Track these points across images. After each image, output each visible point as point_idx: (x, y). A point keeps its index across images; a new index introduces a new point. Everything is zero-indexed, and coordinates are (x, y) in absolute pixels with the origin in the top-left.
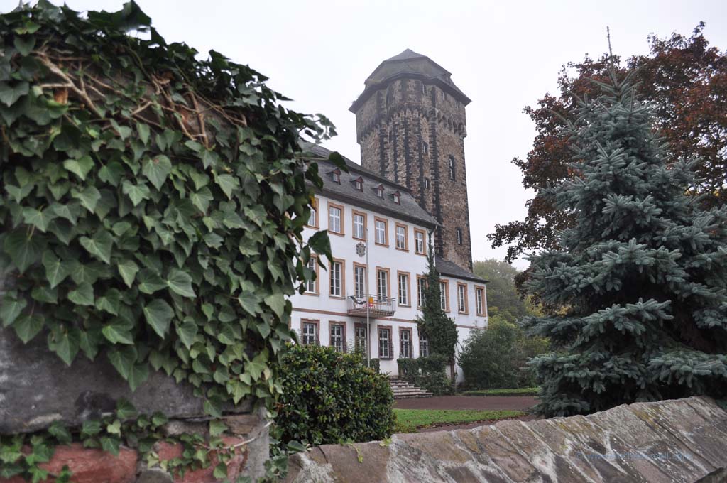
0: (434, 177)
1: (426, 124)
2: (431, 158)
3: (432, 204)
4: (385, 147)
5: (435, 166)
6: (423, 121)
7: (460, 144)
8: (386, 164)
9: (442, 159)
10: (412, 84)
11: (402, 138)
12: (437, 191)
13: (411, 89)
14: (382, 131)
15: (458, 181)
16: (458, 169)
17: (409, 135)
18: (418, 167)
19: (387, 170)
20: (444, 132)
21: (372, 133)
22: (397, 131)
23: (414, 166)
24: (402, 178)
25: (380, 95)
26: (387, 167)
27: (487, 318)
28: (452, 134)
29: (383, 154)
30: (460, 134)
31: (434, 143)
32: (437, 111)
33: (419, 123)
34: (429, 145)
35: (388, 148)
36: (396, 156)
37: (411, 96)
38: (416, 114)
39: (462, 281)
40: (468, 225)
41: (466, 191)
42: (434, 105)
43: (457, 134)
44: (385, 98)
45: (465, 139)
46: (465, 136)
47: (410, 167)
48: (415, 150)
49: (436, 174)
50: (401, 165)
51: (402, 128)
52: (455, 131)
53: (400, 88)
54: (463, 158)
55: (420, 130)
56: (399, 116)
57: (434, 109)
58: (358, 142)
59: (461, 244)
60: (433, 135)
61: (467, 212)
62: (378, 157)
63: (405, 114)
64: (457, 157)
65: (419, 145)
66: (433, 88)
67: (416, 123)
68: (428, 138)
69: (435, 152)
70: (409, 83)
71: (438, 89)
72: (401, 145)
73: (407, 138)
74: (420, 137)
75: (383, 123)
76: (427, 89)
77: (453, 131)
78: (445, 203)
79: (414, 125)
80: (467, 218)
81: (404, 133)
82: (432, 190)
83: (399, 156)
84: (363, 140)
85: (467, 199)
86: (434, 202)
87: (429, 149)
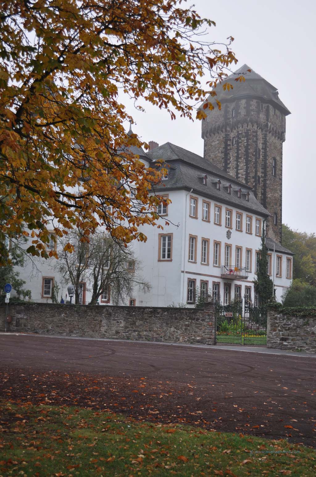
0: (263, 176)
1: (261, 134)
2: (262, 161)
3: (260, 195)
4: (229, 148)
5: (265, 167)
6: (259, 132)
7: (280, 147)
8: (228, 162)
9: (270, 161)
10: (254, 103)
11: (244, 145)
12: (265, 186)
13: (253, 107)
14: (227, 135)
15: (277, 177)
16: (278, 167)
17: (249, 143)
18: (254, 168)
19: (229, 166)
20: (271, 139)
21: (217, 134)
22: (240, 139)
23: (251, 167)
24: (242, 175)
25: (227, 107)
26: (229, 164)
27: (292, 280)
28: (276, 141)
29: (226, 153)
30: (281, 140)
31: (265, 149)
32: (269, 124)
33: (257, 134)
34: (262, 150)
35: (231, 149)
36: (238, 158)
37: (252, 113)
38: (255, 127)
39: (280, 254)
40: (281, 210)
41: (281, 184)
42: (267, 120)
43: (279, 140)
44: (231, 110)
45: (284, 143)
46: (284, 140)
47: (249, 167)
48: (253, 155)
49: (265, 173)
50: (242, 165)
51: (244, 137)
52: (278, 138)
53: (245, 106)
54: (282, 158)
55: (257, 139)
56: (242, 128)
57: (267, 123)
58: (203, 137)
59: (276, 225)
60: (265, 143)
61: (281, 200)
62: (222, 155)
63: (247, 126)
64: (278, 158)
65: (256, 151)
66: (268, 107)
67: (255, 134)
68: (261, 145)
69: (265, 156)
70: (252, 103)
71: (271, 107)
72: (242, 150)
73: (248, 145)
74: (257, 145)
75: (228, 129)
76: (263, 106)
77: (277, 138)
78: (269, 195)
79: (253, 136)
80: (281, 205)
81: (245, 141)
82: (261, 185)
83: (241, 158)
84: (207, 137)
85: (282, 190)
86: (262, 194)
87: (261, 153)
